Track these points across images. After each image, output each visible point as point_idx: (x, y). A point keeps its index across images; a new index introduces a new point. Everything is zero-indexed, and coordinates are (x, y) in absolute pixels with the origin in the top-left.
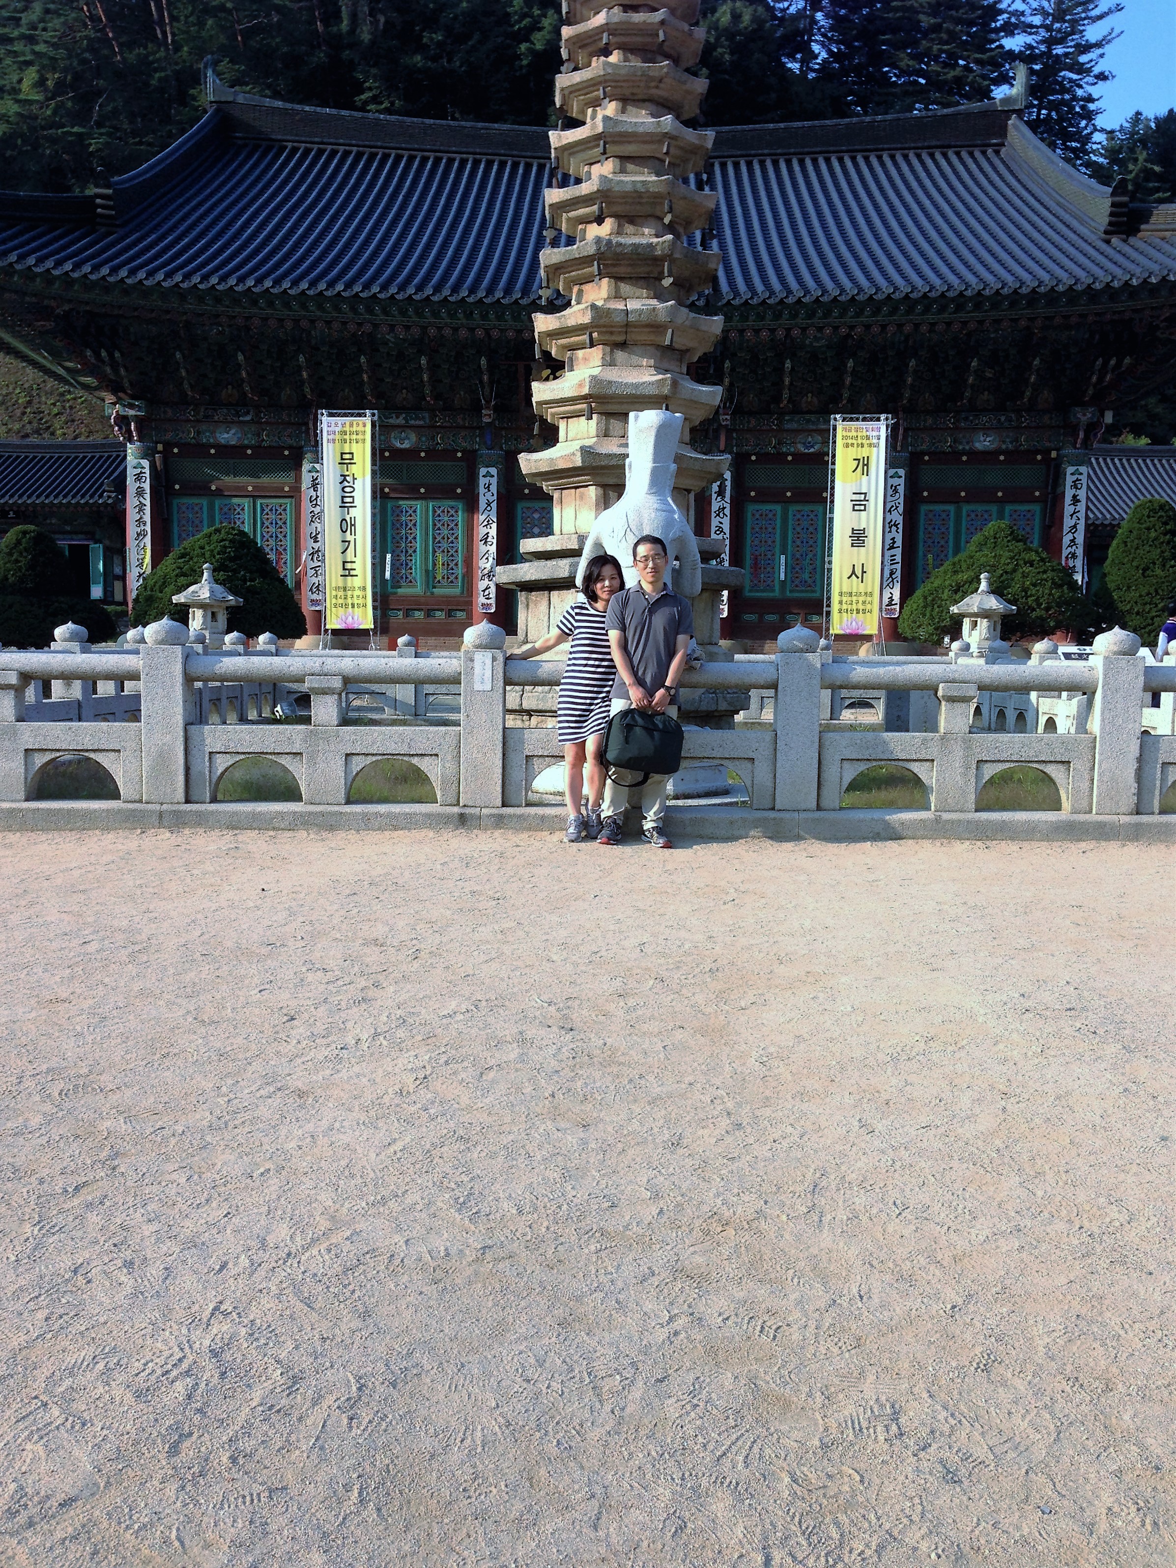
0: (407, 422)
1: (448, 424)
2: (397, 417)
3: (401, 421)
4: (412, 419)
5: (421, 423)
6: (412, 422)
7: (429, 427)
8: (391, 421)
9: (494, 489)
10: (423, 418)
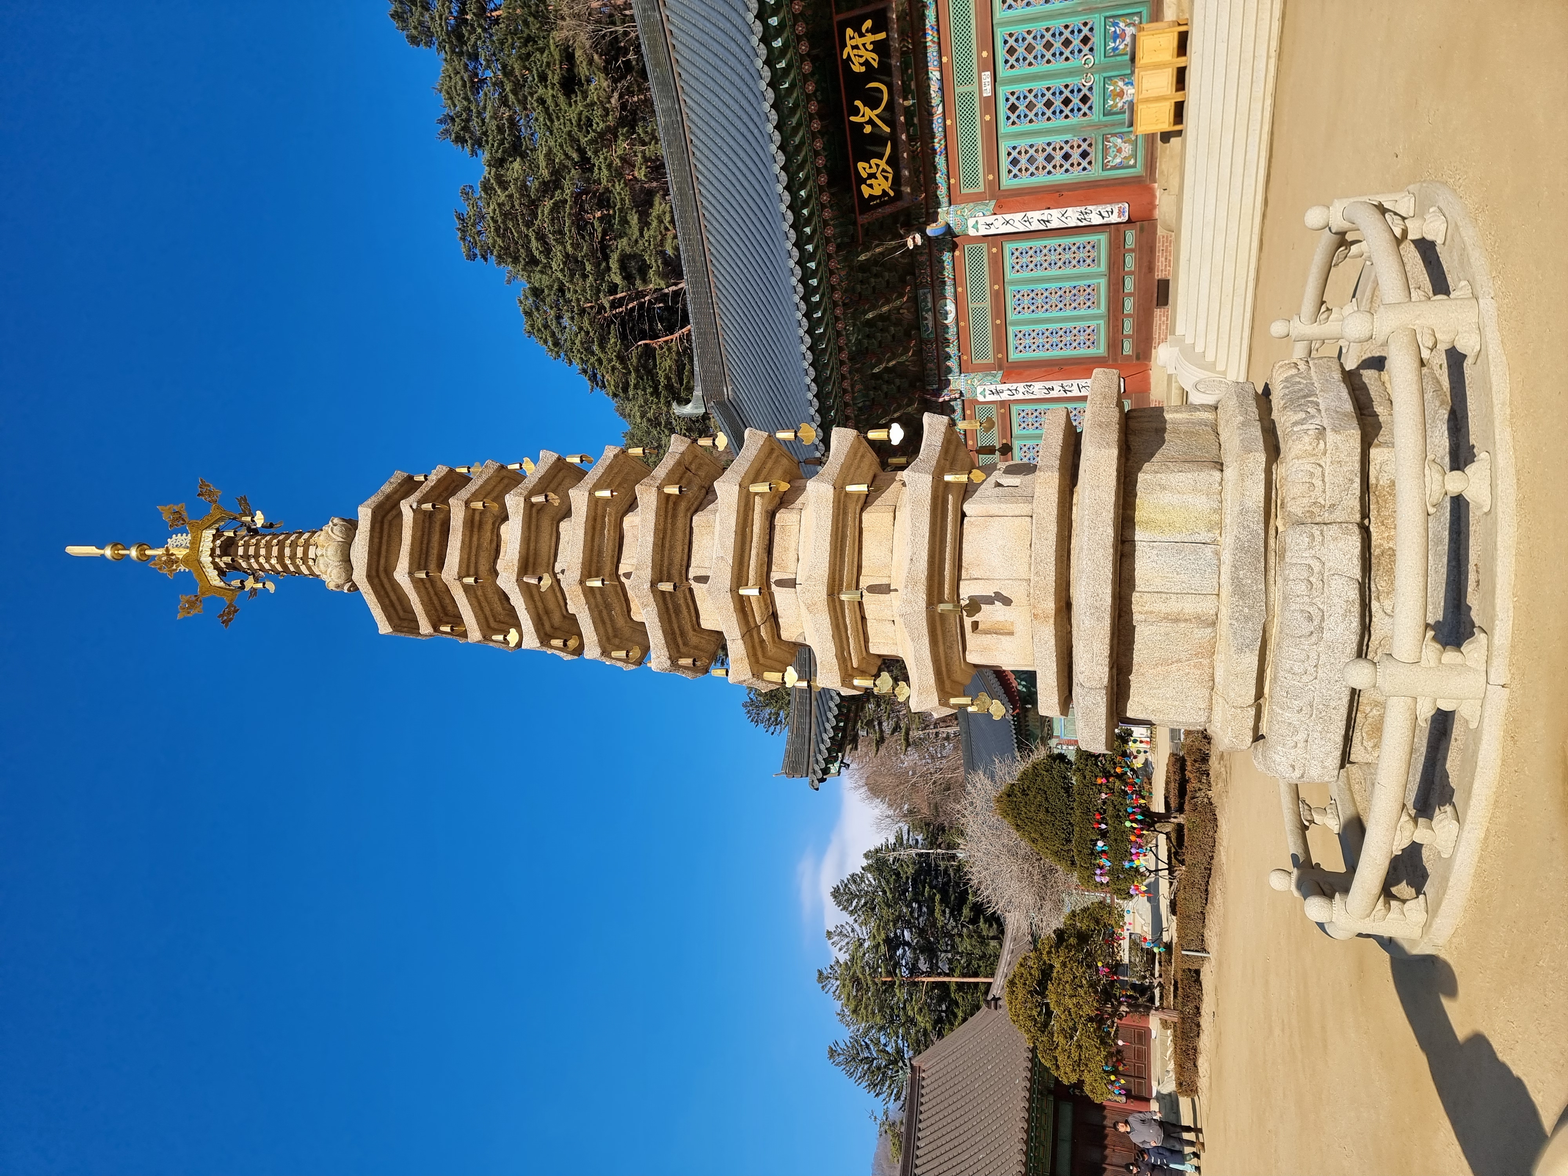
0: (930, 310)
1: (928, 269)
2: (926, 319)
3: (929, 316)
4: (926, 305)
5: (929, 296)
6: (930, 305)
7: (933, 287)
8: (930, 325)
9: (990, 219)
10: (924, 294)
